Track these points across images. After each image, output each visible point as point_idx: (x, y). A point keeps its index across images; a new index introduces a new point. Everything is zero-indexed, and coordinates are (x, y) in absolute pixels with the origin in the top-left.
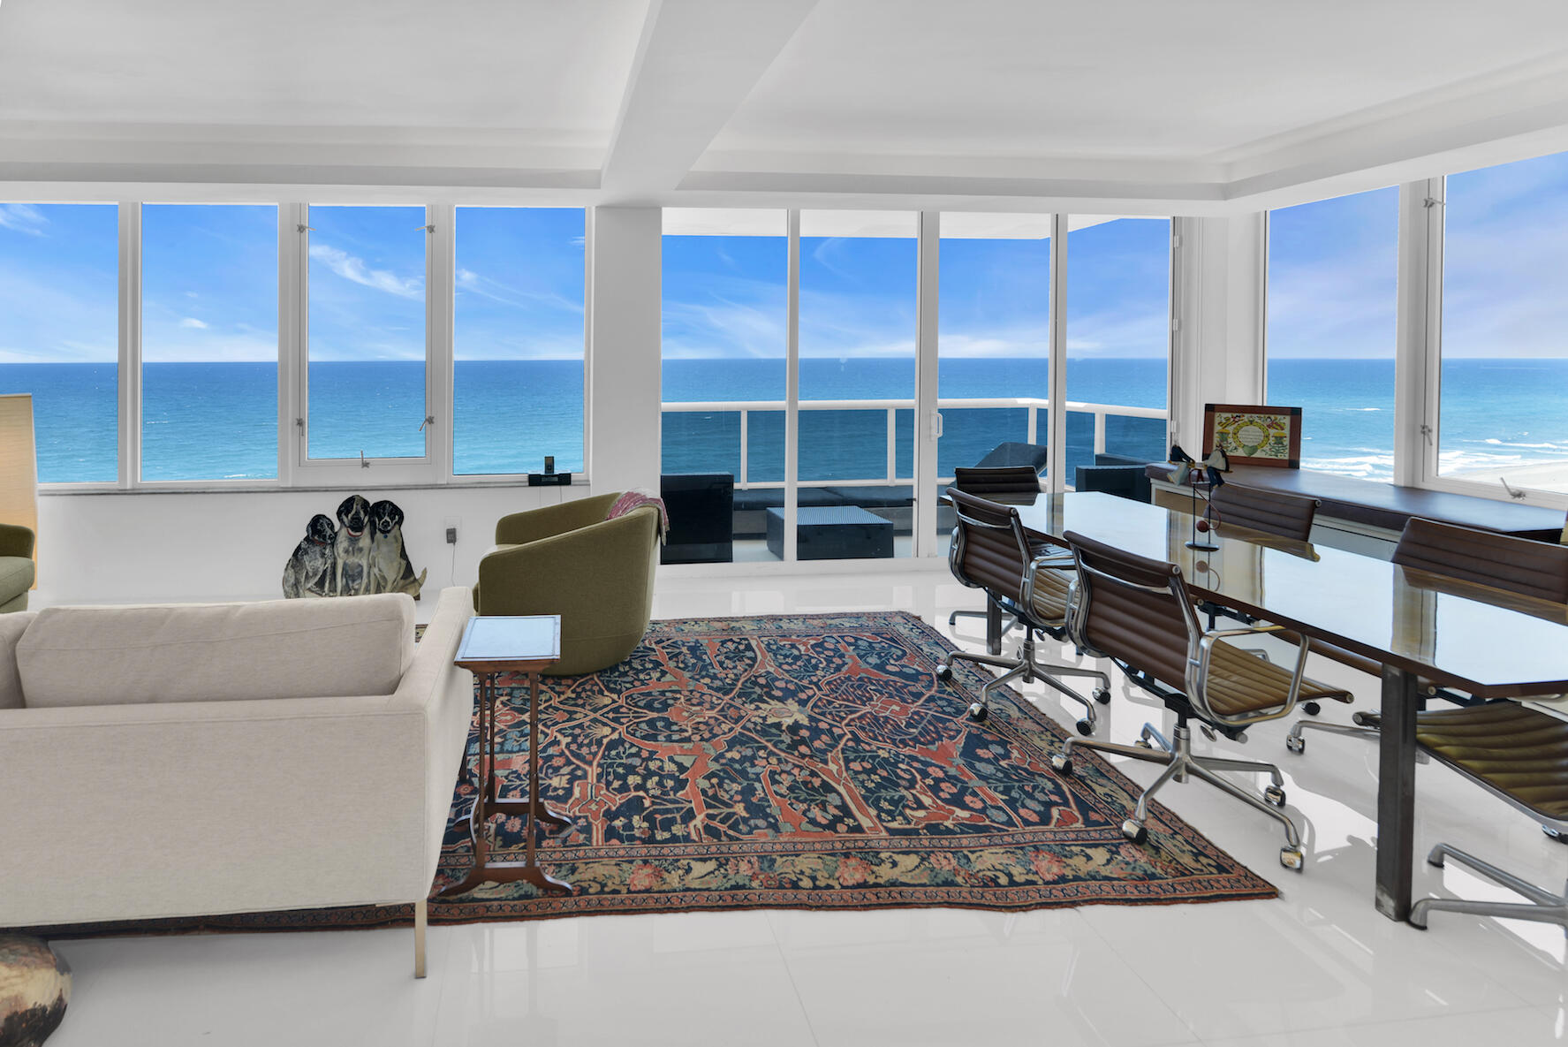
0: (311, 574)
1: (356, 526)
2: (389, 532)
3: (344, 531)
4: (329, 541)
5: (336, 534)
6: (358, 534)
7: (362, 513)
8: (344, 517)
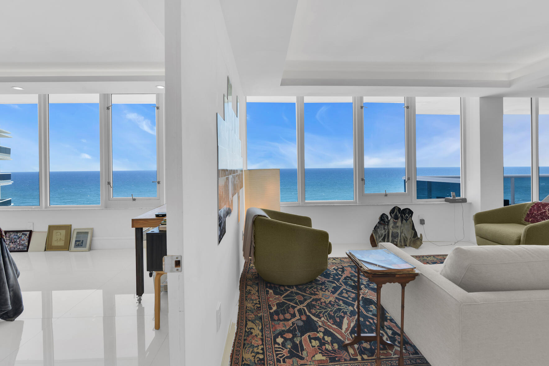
0: (380, 236)
1: (396, 218)
2: (408, 220)
3: (392, 220)
4: (387, 223)
5: (389, 221)
6: (397, 221)
7: (398, 213)
8: (392, 214)
